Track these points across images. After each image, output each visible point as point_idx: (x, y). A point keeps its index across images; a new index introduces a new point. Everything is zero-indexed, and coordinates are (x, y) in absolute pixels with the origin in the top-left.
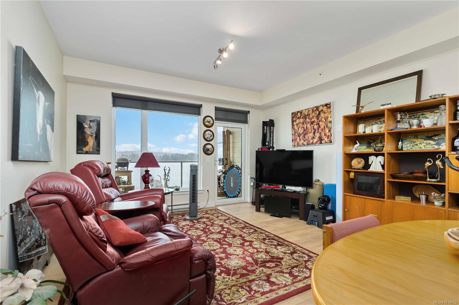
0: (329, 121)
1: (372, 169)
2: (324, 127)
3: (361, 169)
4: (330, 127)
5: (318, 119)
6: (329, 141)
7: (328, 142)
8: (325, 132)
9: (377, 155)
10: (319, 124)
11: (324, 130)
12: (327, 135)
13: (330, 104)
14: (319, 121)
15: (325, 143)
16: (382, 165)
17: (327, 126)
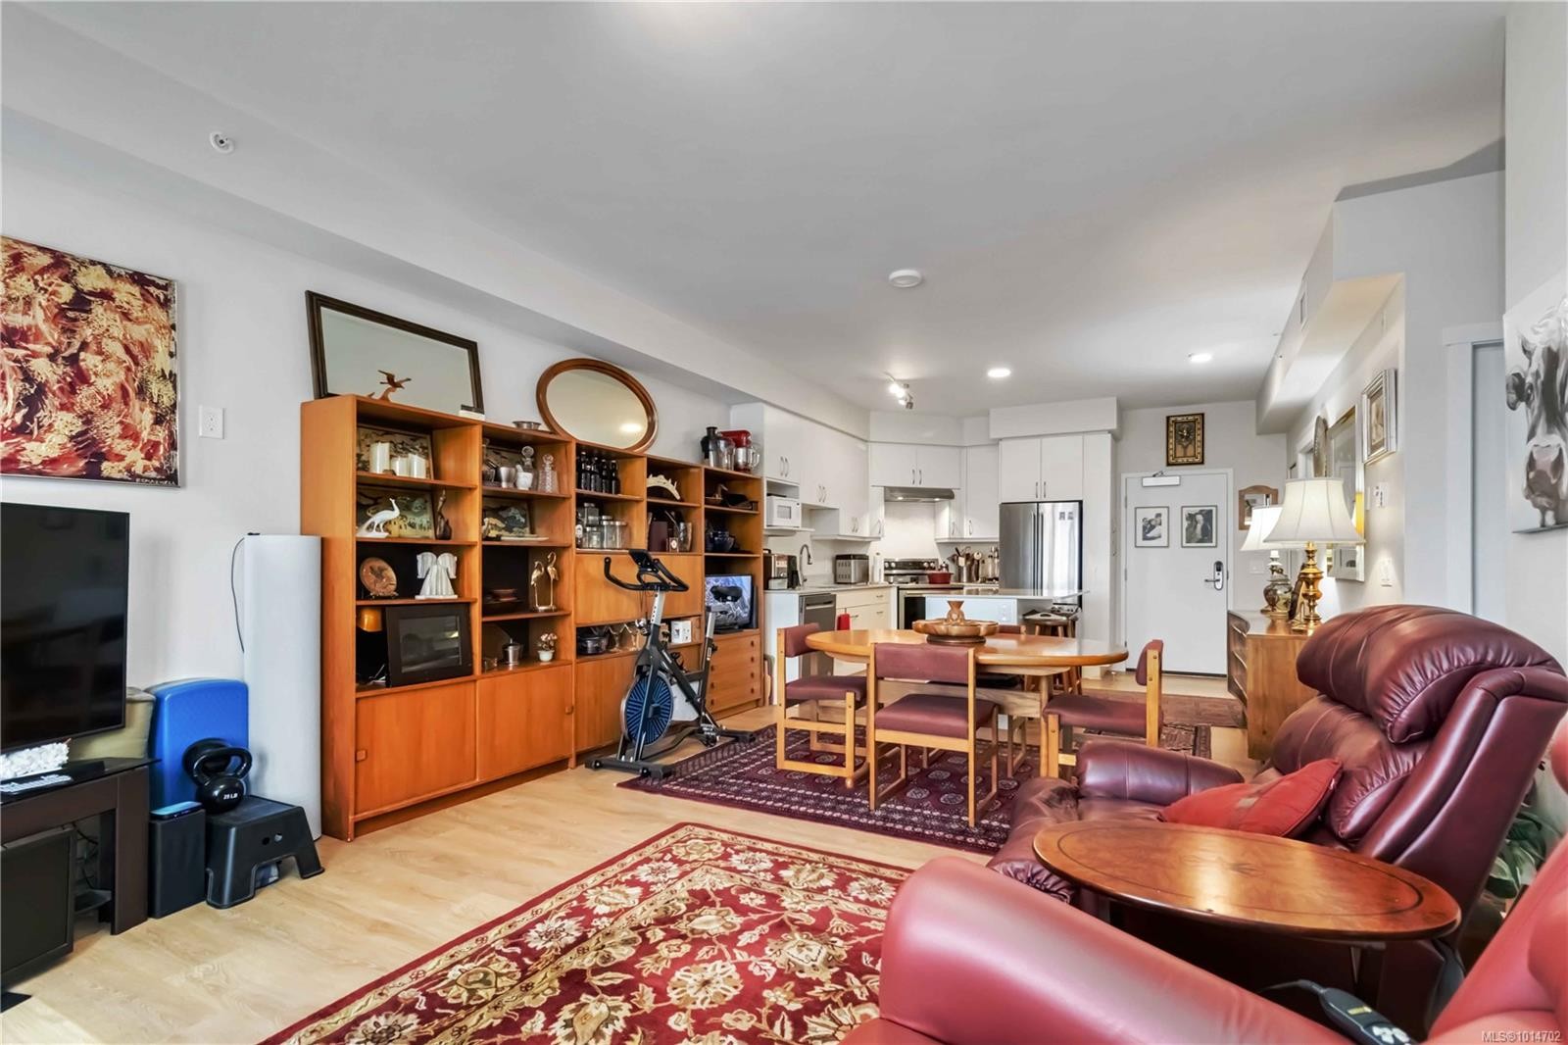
0: (158, 369)
1: (426, 594)
2: (123, 388)
3: (396, 598)
4: (166, 402)
5: (69, 331)
6: (156, 469)
7: (153, 474)
8: (128, 421)
9: (437, 550)
10: (73, 360)
11: (117, 406)
12: (145, 435)
13: (165, 288)
14: (77, 344)
15: (125, 475)
16: (452, 581)
17: (142, 391)
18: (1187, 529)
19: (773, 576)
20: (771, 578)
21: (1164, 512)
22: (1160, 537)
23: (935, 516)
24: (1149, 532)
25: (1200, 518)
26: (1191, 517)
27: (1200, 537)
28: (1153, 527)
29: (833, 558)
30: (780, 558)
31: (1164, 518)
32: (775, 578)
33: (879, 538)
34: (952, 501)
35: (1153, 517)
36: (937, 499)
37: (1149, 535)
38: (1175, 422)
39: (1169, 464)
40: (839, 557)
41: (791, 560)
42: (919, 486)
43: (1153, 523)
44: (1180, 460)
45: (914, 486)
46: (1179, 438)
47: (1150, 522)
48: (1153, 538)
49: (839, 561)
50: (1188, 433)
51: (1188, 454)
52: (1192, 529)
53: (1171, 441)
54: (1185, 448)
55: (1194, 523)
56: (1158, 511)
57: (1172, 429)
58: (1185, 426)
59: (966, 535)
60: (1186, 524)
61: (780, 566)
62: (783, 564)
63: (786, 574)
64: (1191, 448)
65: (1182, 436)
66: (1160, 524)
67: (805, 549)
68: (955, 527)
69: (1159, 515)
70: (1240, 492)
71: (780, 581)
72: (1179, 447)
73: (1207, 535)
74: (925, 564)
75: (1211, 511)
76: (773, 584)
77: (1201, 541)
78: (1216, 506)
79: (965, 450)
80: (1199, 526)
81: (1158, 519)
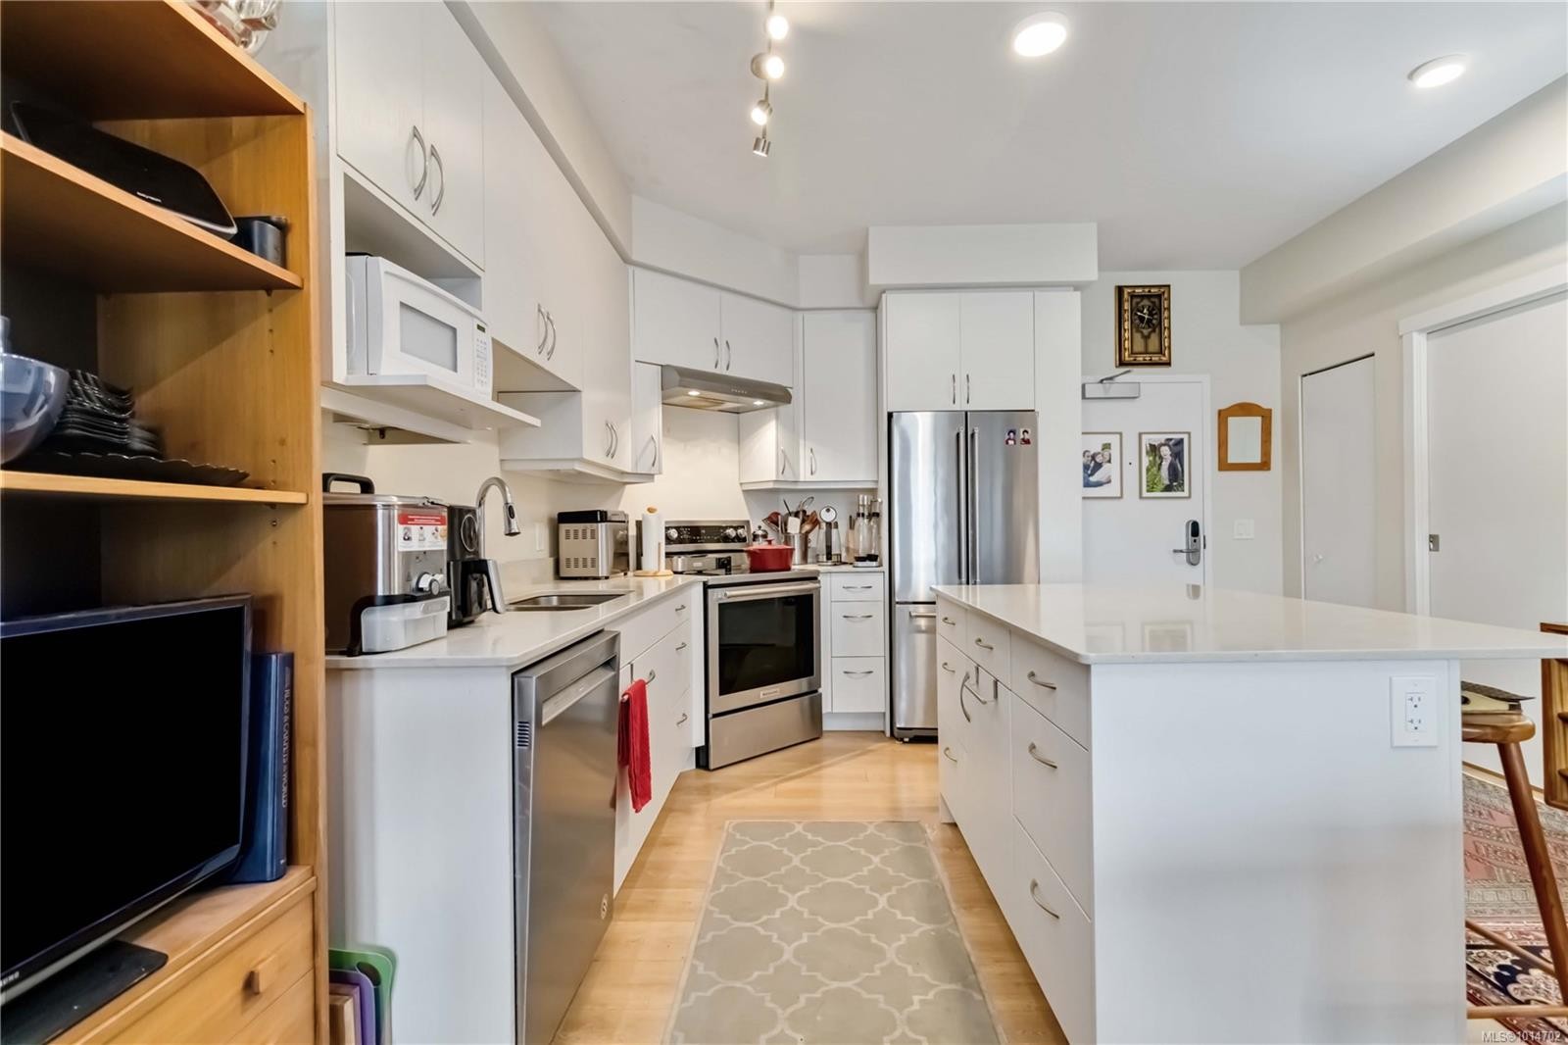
18: (1148, 470)
19: (381, 592)
20: (370, 601)
21: (1114, 440)
22: (1109, 482)
23: (740, 438)
24: (1092, 475)
25: (1166, 451)
26: (1154, 449)
27: (1167, 482)
28: (1098, 466)
29: (551, 520)
30: (410, 513)
31: (1115, 452)
32: (390, 600)
33: (650, 477)
34: (784, 408)
35: (1099, 449)
36: (759, 403)
37: (1093, 479)
38: (1133, 296)
39: (1122, 363)
40: (565, 517)
41: (460, 523)
42: (724, 372)
43: (1099, 459)
44: (1140, 359)
45: (717, 371)
46: (1139, 323)
47: (1093, 457)
48: (1099, 484)
49: (564, 527)
50: (1150, 314)
51: (1151, 349)
52: (1155, 469)
53: (1127, 325)
54: (1146, 338)
55: (1158, 461)
56: (1106, 439)
57: (1127, 306)
58: (1146, 302)
59: (804, 475)
60: (1146, 460)
61: (414, 546)
62: (432, 538)
63: (441, 578)
64: (1154, 338)
65: (1142, 319)
66: (1109, 461)
67: (494, 491)
68: (786, 460)
69: (1107, 446)
70: (1220, 412)
71: (416, 610)
72: (1138, 336)
73: (1176, 479)
74: (731, 532)
75: (1182, 440)
76: (379, 624)
77: (1168, 488)
78: (1189, 434)
79: (800, 315)
80: (1165, 465)
81: (1106, 453)
